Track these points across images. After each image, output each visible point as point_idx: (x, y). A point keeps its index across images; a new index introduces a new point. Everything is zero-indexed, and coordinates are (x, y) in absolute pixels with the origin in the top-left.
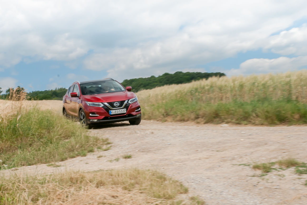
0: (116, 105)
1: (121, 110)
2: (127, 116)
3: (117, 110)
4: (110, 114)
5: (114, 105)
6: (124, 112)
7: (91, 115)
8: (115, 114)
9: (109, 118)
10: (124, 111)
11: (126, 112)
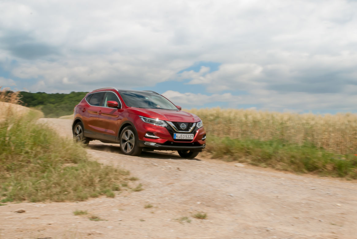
0: (183, 126)
1: (189, 134)
2: (193, 144)
3: (183, 134)
4: (174, 137)
5: (181, 126)
6: (191, 139)
7: (147, 135)
8: (180, 138)
9: (172, 143)
10: (191, 137)
11: (193, 139)
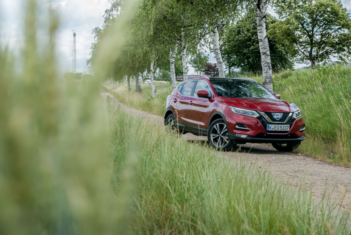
0: (277, 117)
2: (289, 136)
3: (277, 125)
4: (268, 129)
5: (275, 117)
6: (287, 130)
7: (237, 126)
8: (274, 130)
9: (265, 135)
10: (286, 128)
11: (289, 130)
